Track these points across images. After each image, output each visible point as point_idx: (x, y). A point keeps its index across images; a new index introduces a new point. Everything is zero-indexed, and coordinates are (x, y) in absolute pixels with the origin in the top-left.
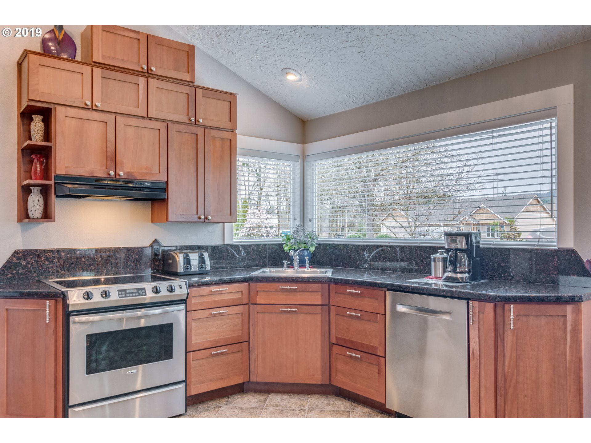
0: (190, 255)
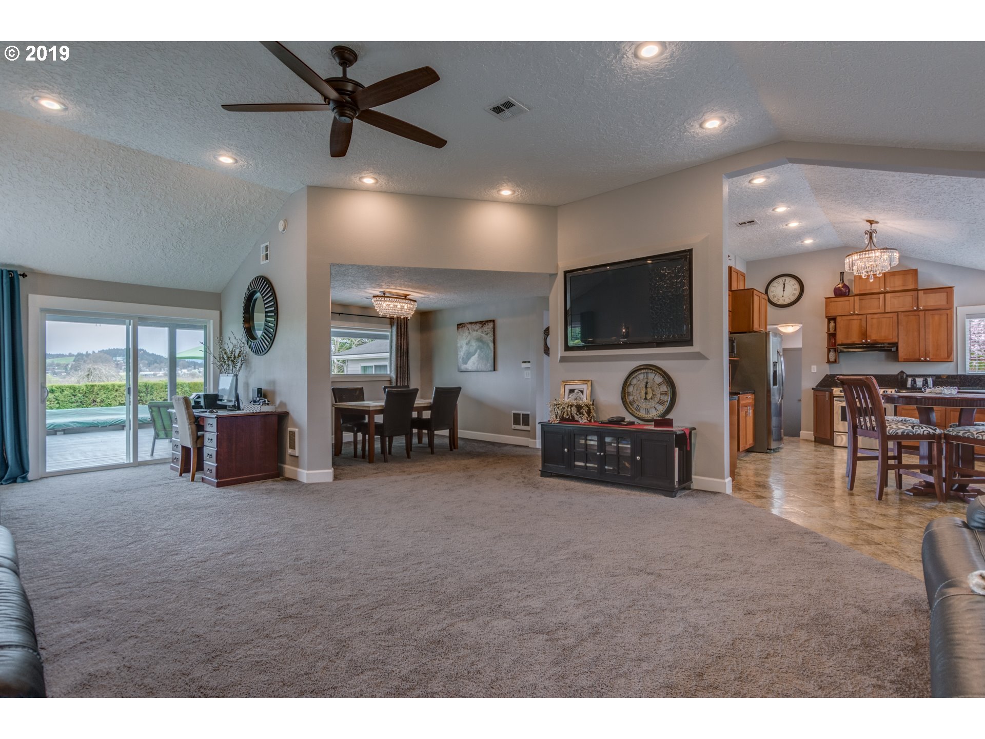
0: (917, 379)
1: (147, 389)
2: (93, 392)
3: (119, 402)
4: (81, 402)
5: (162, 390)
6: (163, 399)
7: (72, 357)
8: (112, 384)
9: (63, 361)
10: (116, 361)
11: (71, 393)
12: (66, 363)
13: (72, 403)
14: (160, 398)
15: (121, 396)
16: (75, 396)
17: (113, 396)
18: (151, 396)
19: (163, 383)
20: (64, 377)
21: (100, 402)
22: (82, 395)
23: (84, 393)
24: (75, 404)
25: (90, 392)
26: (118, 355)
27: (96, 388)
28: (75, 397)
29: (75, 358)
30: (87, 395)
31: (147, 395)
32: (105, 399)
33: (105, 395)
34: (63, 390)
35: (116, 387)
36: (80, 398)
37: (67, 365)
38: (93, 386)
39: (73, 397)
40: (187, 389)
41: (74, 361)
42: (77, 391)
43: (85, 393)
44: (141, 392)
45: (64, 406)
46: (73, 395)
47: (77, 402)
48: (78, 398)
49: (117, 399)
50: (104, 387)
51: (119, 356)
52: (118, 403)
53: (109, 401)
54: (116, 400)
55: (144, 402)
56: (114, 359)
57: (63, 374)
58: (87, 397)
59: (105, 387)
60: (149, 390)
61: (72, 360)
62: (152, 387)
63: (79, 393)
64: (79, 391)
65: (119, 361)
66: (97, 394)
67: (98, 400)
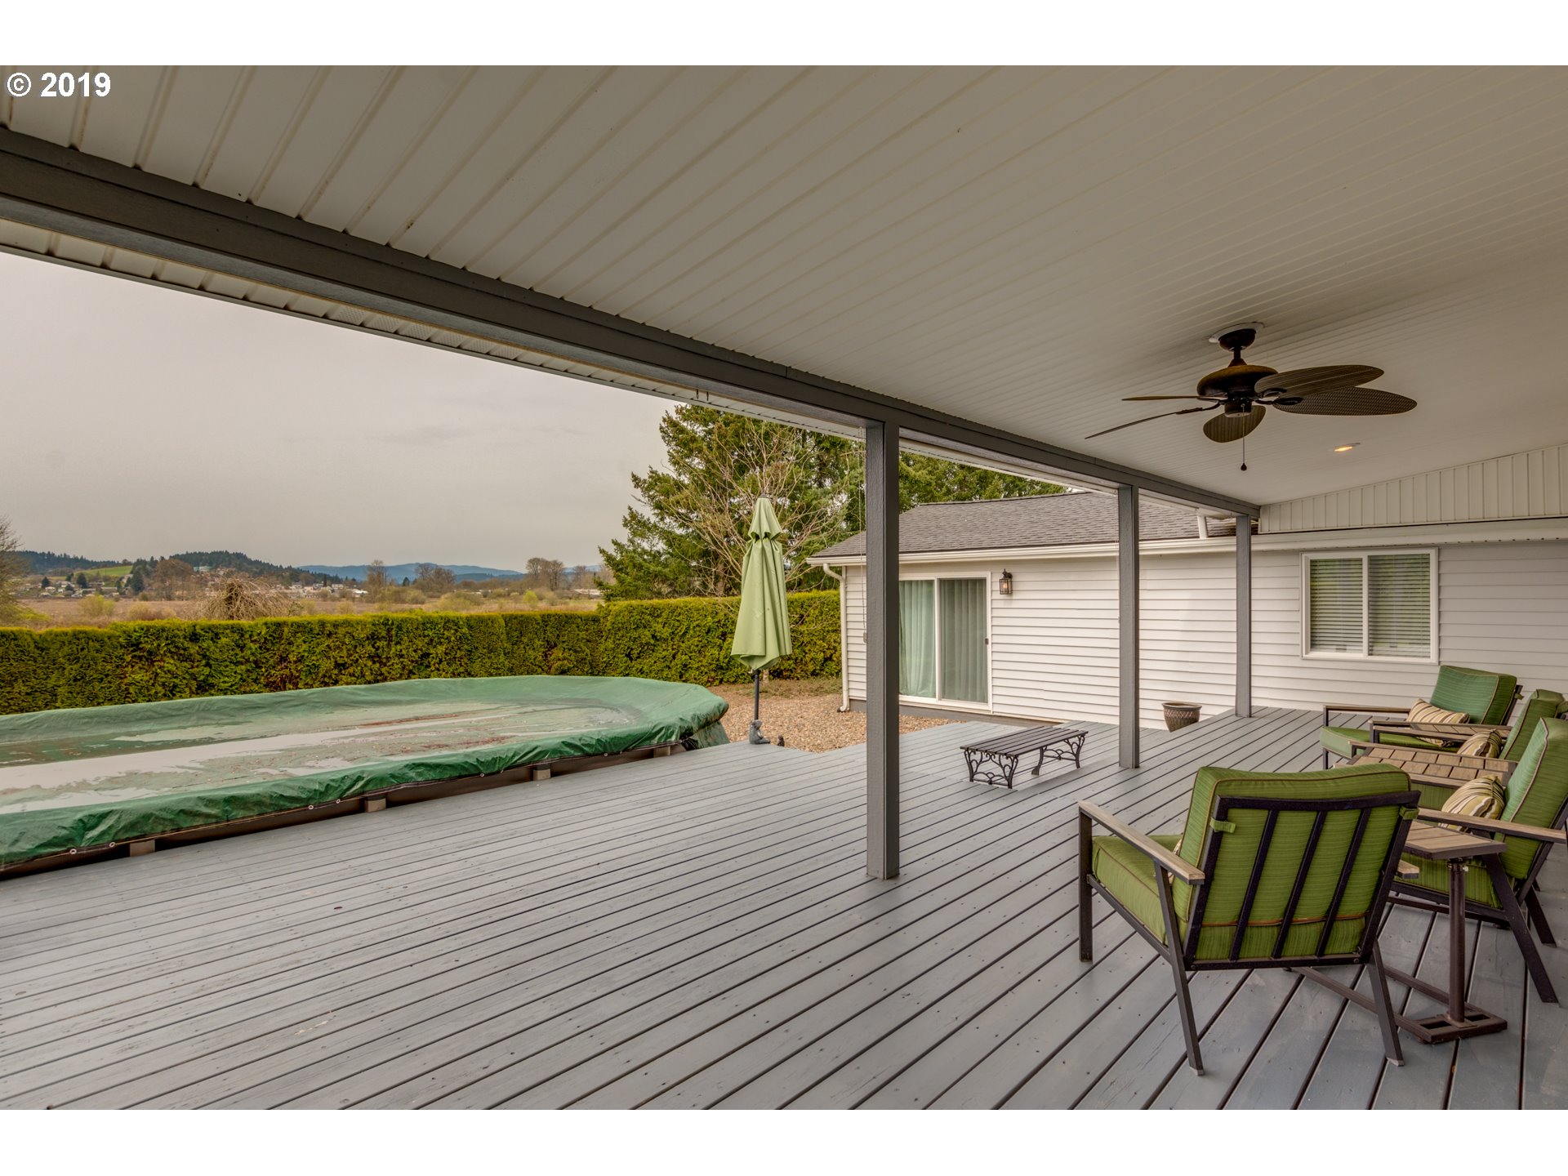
1: (389, 631)
2: (281, 638)
3: (336, 662)
4: (255, 662)
5: (419, 632)
6: (420, 653)
7: (127, 567)
8: (319, 621)
9: (113, 573)
10: (198, 572)
11: (235, 642)
12: (120, 576)
13: (237, 663)
14: (415, 651)
15: (338, 647)
16: (242, 648)
17: (322, 647)
18: (399, 647)
19: (419, 618)
20: (117, 600)
21: (295, 662)
22: (257, 646)
23: (263, 641)
24: (243, 667)
25: (274, 638)
26: (201, 563)
27: (286, 630)
28: (242, 651)
29: (134, 568)
30: (269, 646)
31: (389, 645)
32: (306, 654)
33: (305, 646)
34: (217, 634)
35: (329, 628)
36: (253, 654)
37: (121, 579)
38: (279, 625)
39: (238, 651)
40: (465, 630)
41: (131, 573)
42: (247, 636)
43: (265, 642)
44: (378, 638)
45: (220, 672)
46: (238, 646)
47: (248, 661)
48: (249, 652)
49: (332, 654)
50: (301, 628)
51: (203, 565)
52: (333, 664)
53: (314, 658)
54: (329, 658)
55: (384, 661)
56: (195, 569)
57: (114, 594)
58: (268, 650)
59: (305, 627)
60: (393, 632)
61: (129, 571)
62: (400, 628)
63: (252, 641)
64: (251, 636)
65: (202, 573)
66: (289, 644)
67: (292, 658)
